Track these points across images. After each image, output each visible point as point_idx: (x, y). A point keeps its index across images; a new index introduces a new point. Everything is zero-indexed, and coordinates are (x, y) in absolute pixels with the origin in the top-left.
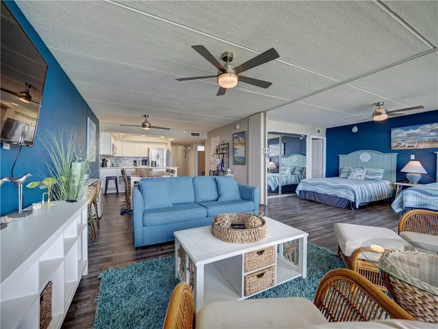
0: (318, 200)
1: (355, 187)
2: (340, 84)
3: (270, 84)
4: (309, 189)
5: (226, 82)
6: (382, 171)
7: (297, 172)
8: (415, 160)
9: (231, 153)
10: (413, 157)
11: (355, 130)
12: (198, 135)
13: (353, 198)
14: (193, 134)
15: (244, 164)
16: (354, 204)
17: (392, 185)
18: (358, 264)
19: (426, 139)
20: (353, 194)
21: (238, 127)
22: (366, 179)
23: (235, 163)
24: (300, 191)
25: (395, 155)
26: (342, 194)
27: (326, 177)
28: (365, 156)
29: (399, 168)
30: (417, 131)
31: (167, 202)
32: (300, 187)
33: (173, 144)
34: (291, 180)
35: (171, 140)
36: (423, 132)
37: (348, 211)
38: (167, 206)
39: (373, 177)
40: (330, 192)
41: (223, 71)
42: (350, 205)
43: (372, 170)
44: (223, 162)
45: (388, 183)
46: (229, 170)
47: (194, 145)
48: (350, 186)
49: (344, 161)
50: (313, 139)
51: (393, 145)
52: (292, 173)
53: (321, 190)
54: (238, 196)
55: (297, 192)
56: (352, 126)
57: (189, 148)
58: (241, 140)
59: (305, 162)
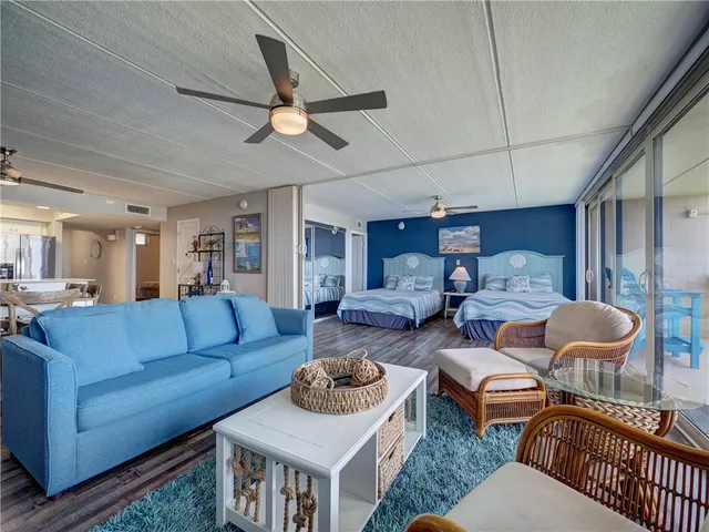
0: (369, 322)
1: (414, 301)
2: (414, 165)
3: (345, 144)
4: (357, 307)
5: (288, 123)
6: (431, 279)
7: (329, 283)
8: (461, 266)
9: (228, 252)
10: (458, 262)
11: (402, 226)
12: (145, 211)
13: (412, 314)
14: (131, 209)
15: (258, 270)
16: (414, 322)
17: (441, 295)
18: (486, 398)
19: (470, 242)
20: (411, 310)
21: (244, 205)
22: (416, 290)
23: (239, 269)
24: (343, 312)
25: (442, 260)
26: (399, 311)
27: (368, 289)
28: (413, 260)
29: (447, 275)
30: (462, 233)
31: (129, 360)
32: (343, 306)
33: (68, 226)
34: (324, 295)
35: (66, 216)
36: (466, 235)
37: (408, 333)
38: (129, 372)
39: (423, 287)
40: (384, 309)
41: (286, 101)
42: (408, 325)
43: (421, 278)
44: (210, 268)
45: (438, 293)
46: (226, 283)
47: (128, 230)
48: (408, 299)
49: (390, 266)
50: (353, 235)
51: (441, 247)
52: (323, 284)
53: (372, 307)
54: (273, 330)
55: (339, 313)
56: (399, 221)
57: (112, 237)
58: (251, 227)
59: (343, 268)
